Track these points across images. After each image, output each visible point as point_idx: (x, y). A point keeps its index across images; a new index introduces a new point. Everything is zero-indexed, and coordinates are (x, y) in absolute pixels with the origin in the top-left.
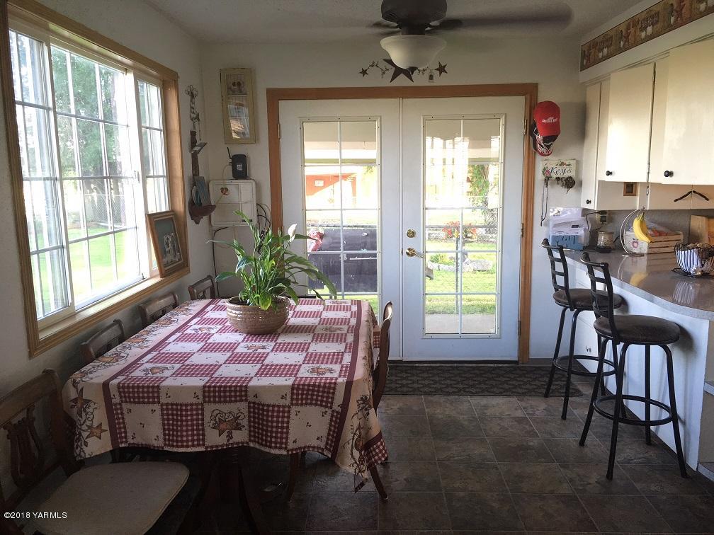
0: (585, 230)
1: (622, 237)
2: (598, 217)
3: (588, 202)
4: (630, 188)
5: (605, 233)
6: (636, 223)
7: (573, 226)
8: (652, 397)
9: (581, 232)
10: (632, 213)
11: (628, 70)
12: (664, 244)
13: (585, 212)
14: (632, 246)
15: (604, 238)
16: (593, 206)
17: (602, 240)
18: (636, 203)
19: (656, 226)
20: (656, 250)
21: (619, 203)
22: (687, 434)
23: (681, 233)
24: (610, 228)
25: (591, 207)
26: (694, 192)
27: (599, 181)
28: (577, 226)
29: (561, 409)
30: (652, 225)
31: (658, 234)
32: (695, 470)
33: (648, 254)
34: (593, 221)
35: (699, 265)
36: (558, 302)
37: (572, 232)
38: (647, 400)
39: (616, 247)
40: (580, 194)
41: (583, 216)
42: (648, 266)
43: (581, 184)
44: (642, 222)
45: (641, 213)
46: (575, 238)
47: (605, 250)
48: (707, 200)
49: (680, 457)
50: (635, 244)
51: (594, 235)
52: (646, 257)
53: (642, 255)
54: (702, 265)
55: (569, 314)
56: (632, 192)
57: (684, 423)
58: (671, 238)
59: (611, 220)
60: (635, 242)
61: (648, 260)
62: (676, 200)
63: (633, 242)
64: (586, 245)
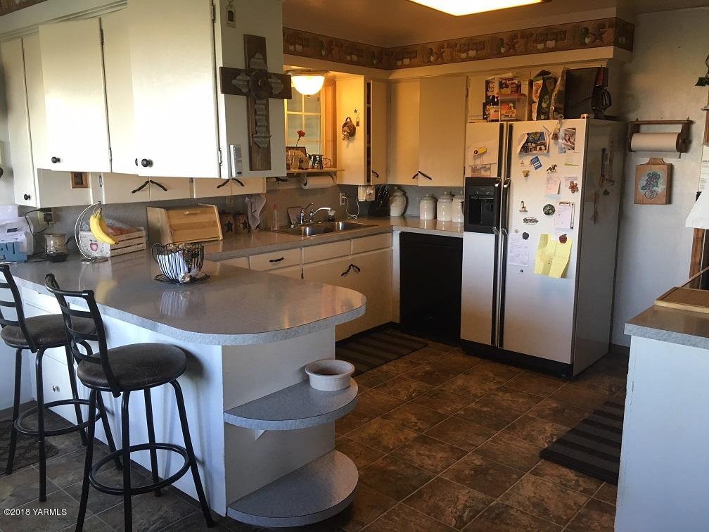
0: (26, 234)
1: (78, 238)
2: (40, 215)
3: (27, 197)
4: (79, 179)
5: (54, 235)
6: (94, 222)
7: (9, 231)
8: (158, 440)
9: (21, 237)
10: (86, 210)
11: (61, 23)
12: (127, 243)
13: (23, 211)
14: (90, 249)
15: (54, 243)
16: (35, 203)
17: (52, 245)
18: (89, 196)
19: (114, 222)
20: (119, 251)
21: (67, 197)
22: (208, 475)
23: (142, 228)
24: (58, 228)
25: (32, 203)
26: (151, 181)
27: (39, 170)
28: (15, 230)
29: (37, 486)
30: (110, 221)
31: (119, 233)
32: (224, 516)
33: (112, 257)
34: (35, 222)
35: (186, 269)
36: (9, 342)
37: (9, 238)
38: (152, 446)
39: (70, 252)
40: (13, 188)
41: (20, 215)
42: (114, 271)
43: (11, 173)
44: (100, 220)
45: (97, 209)
46: (14, 246)
47: (59, 258)
48: (166, 190)
49: (204, 503)
50: (94, 247)
51: (39, 239)
52: (110, 261)
53: (105, 260)
54: (190, 270)
55: (29, 357)
56: (82, 183)
57: (203, 463)
58: (132, 235)
59: (58, 219)
60: (94, 243)
61: (113, 264)
62: (134, 192)
63: (91, 244)
64: (30, 253)
